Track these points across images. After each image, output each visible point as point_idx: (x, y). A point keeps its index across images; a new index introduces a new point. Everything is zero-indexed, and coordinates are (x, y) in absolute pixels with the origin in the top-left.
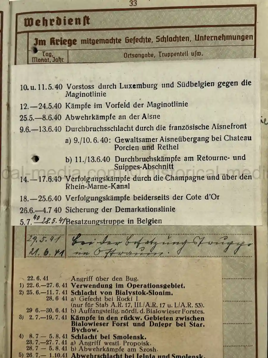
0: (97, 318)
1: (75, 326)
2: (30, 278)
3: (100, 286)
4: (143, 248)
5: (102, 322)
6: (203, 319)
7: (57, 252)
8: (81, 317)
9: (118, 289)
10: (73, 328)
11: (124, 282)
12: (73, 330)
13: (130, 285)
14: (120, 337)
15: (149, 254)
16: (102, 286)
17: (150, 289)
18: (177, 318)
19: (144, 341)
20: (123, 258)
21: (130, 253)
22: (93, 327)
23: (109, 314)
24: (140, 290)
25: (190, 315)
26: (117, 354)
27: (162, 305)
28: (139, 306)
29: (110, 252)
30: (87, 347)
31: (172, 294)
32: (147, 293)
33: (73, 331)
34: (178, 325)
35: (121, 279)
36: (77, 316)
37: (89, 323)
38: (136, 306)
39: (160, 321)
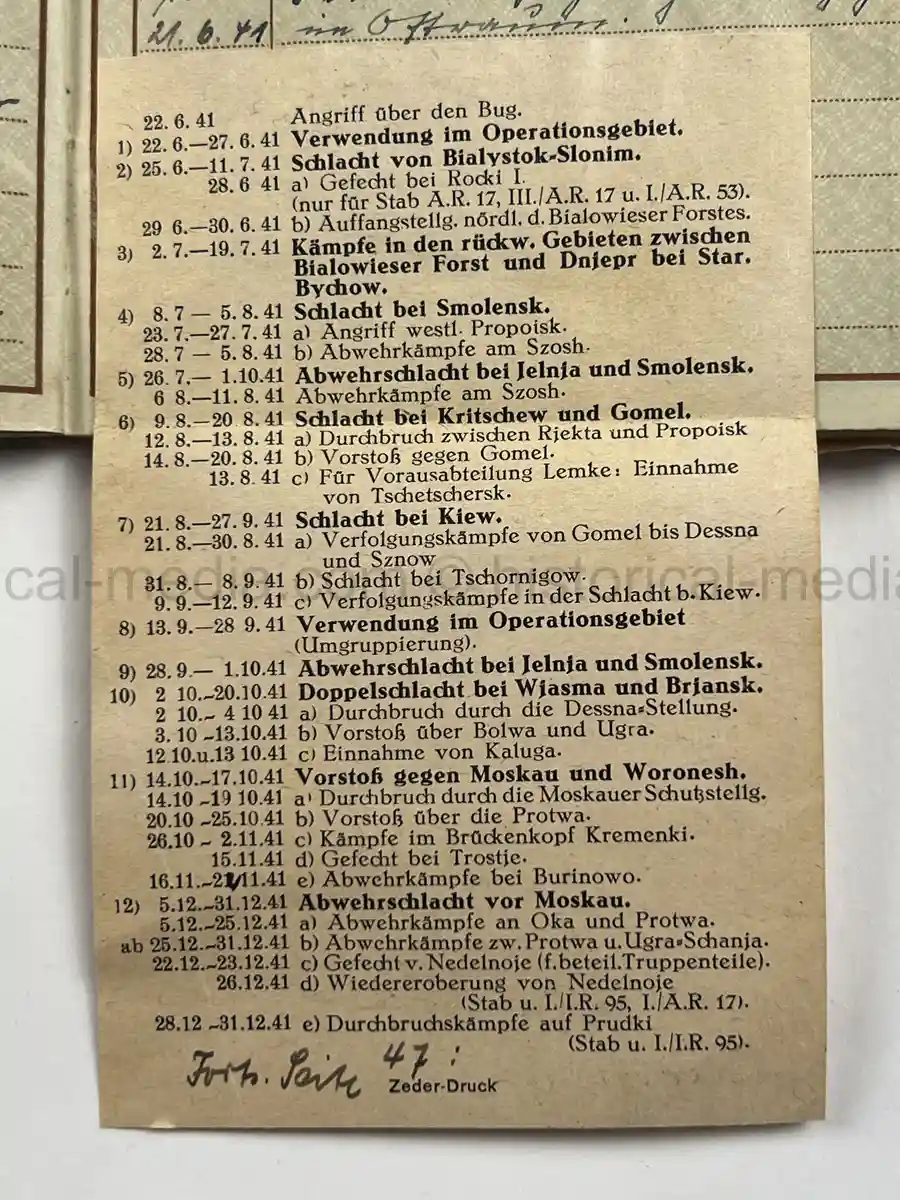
0: (381, 247)
1: (308, 277)
2: (153, 121)
3: (391, 138)
4: (538, 8)
5: (400, 258)
6: (744, 237)
7: (243, 29)
8: (325, 246)
9: (451, 145)
10: (299, 282)
11: (474, 123)
12: (302, 288)
13: (491, 132)
14: (461, 309)
15: (558, 24)
16: (399, 139)
17: (562, 141)
18: (657, 236)
19: (543, 318)
20: (469, 43)
21: (493, 25)
22: (368, 277)
23: (424, 232)
24: (526, 146)
25: (702, 227)
26: (450, 366)
27: (605, 196)
28: (524, 200)
29: (422, 23)
30: (349, 344)
31: (638, 157)
32: (553, 157)
33: (299, 294)
34: (657, 259)
35: (461, 112)
36: (315, 242)
37: (354, 265)
38: (516, 200)
39: (596, 248)
